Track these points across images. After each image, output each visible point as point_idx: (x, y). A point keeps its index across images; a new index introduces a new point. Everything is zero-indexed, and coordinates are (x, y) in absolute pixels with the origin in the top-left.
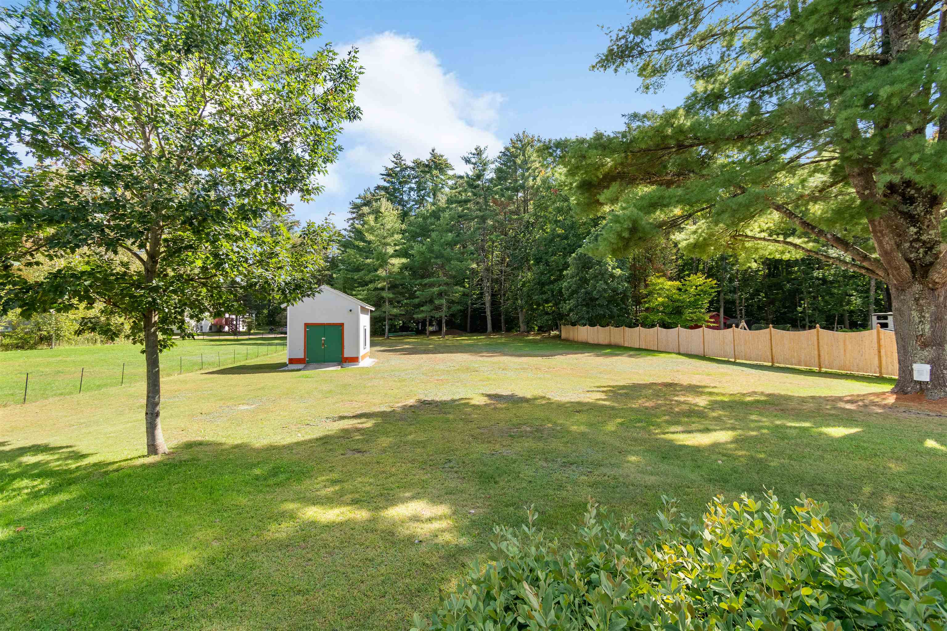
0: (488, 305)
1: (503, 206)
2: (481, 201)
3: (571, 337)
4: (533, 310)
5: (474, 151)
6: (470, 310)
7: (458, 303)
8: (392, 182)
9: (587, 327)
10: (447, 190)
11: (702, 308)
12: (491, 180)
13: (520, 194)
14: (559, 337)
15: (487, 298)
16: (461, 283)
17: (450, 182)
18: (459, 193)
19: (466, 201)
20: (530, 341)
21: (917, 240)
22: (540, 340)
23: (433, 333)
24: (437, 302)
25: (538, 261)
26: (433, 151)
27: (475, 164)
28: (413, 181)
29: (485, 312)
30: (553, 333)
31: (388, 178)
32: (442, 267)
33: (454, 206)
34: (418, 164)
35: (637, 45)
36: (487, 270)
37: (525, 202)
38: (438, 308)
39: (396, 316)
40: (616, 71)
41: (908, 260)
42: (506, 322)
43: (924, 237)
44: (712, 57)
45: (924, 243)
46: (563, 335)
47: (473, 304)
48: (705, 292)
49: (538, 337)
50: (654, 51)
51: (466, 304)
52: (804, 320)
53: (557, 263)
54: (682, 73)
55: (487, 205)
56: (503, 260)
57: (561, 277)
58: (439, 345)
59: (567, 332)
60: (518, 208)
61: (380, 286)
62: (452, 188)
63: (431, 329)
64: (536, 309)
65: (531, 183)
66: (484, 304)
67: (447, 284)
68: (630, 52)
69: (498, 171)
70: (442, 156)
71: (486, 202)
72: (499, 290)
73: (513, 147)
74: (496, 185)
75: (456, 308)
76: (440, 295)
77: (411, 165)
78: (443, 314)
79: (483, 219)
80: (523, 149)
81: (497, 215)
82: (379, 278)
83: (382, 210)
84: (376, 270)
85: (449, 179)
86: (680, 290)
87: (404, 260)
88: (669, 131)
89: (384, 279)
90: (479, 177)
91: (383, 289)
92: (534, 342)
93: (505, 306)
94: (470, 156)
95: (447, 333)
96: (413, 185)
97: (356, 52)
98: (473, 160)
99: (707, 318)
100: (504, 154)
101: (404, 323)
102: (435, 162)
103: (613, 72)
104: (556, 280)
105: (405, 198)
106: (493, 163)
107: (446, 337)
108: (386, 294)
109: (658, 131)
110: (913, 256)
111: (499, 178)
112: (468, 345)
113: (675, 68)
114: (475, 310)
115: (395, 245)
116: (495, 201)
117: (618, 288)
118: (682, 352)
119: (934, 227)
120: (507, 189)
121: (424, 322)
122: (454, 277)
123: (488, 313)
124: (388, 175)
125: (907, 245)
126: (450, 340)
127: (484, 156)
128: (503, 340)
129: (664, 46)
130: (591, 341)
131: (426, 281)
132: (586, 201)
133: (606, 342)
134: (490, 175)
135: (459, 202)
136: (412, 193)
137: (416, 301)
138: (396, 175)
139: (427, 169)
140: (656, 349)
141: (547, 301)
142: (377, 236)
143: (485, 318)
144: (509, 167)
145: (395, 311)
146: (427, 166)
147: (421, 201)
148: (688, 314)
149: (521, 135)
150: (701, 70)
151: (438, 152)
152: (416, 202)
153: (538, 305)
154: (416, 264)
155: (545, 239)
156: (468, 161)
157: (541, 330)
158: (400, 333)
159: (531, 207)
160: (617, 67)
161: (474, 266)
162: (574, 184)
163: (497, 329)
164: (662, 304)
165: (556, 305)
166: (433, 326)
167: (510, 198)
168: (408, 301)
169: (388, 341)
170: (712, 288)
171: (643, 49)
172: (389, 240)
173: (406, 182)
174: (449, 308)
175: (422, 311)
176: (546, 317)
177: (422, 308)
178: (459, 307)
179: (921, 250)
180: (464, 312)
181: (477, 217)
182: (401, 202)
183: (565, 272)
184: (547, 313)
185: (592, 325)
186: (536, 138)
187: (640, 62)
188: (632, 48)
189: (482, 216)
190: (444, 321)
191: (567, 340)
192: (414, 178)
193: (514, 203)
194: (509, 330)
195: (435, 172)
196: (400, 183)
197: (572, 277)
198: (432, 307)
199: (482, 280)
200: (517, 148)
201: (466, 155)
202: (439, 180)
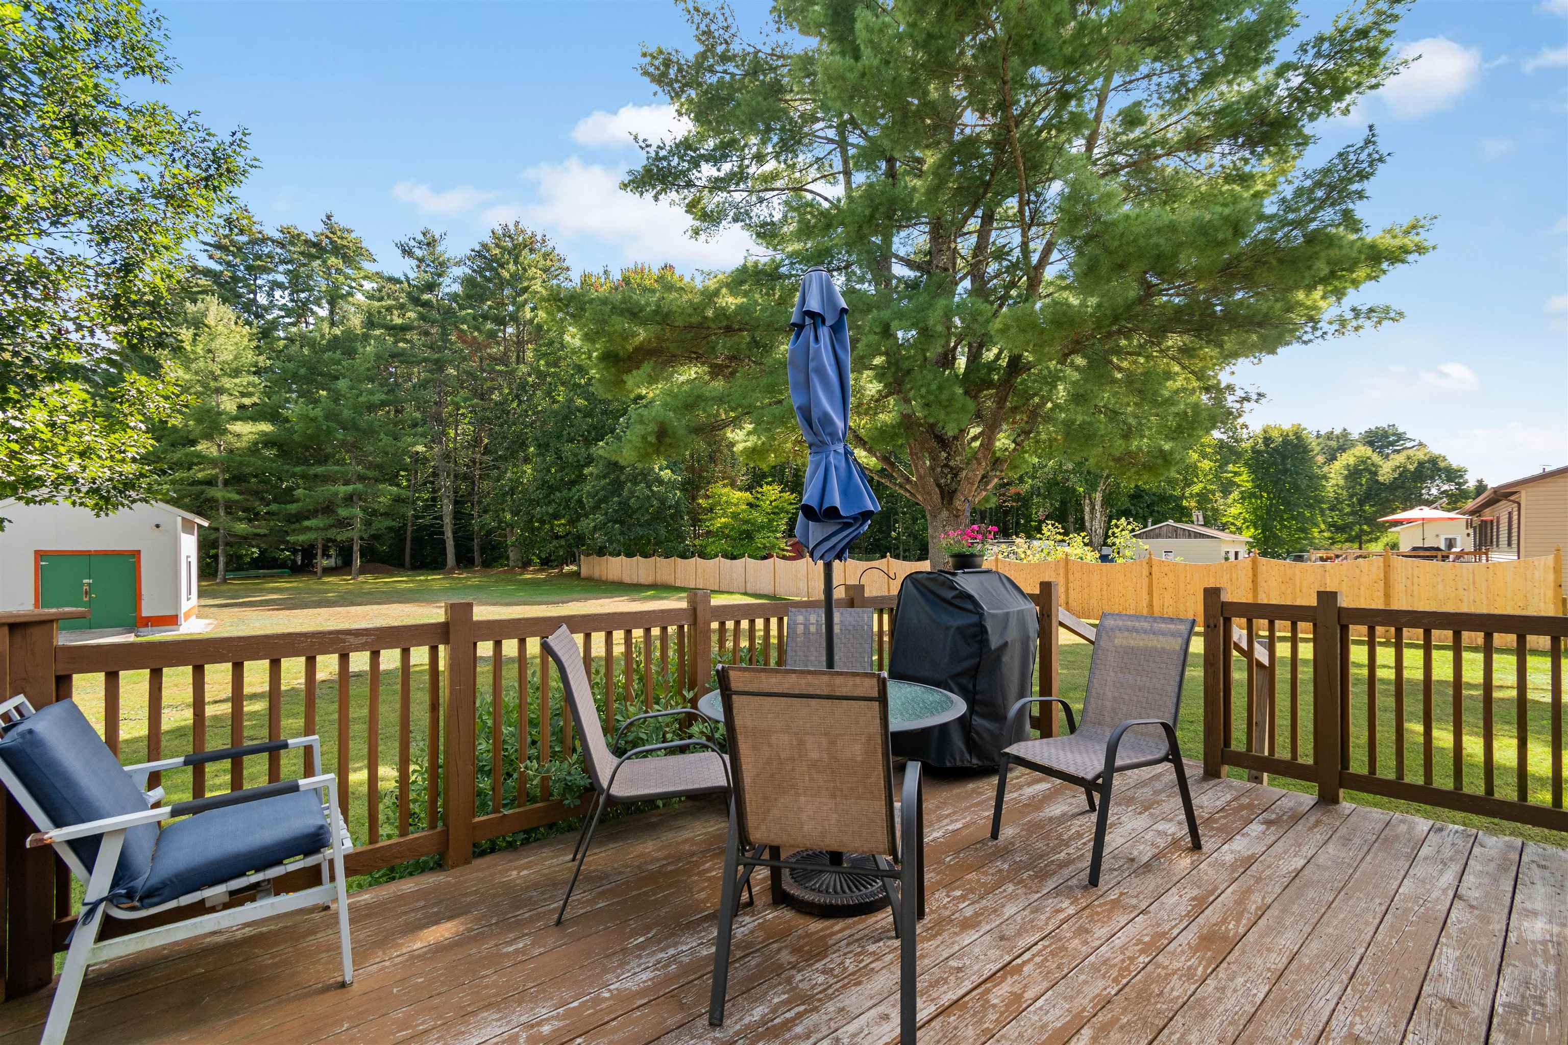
0: (448, 520)
1: (477, 347)
2: (434, 331)
3: (596, 575)
4: (532, 530)
5: (420, 237)
6: (410, 529)
7: (386, 514)
8: (228, 264)
9: (623, 558)
10: (359, 297)
11: (776, 531)
12: (454, 297)
13: (510, 330)
14: (577, 574)
15: (448, 508)
16: (393, 479)
17: (368, 286)
18: (389, 309)
19: (404, 328)
20: (527, 582)
21: (946, 466)
22: (545, 581)
23: (328, 571)
24: (343, 512)
25: (543, 447)
26: (329, 217)
27: (421, 260)
28: (281, 268)
29: (443, 533)
30: (566, 569)
31: (218, 254)
32: (353, 447)
33: (377, 332)
34: (291, 238)
35: (684, 173)
36: (446, 456)
37: (520, 344)
38: (344, 524)
39: (245, 539)
40: (656, 198)
41: (939, 486)
42: (483, 550)
43: (952, 463)
44: (774, 213)
45: (952, 468)
46: (584, 572)
47: (417, 517)
48: (782, 510)
49: (542, 576)
50: (705, 187)
51: (403, 517)
52: (898, 548)
53: (575, 455)
54: (740, 224)
55: (446, 341)
56: (476, 441)
57: (581, 479)
58: (349, 592)
59: (591, 566)
60: (505, 354)
61: (200, 475)
62: (370, 297)
63: (325, 563)
64: (539, 529)
65: (528, 315)
66: (440, 518)
67: (361, 478)
68: (675, 179)
69: (468, 282)
70: (349, 231)
71: (444, 334)
72: (470, 494)
73: (497, 246)
74: (462, 308)
75: (382, 524)
76: (349, 499)
77: (277, 235)
78: (355, 534)
79: (439, 366)
80: (515, 252)
81: (464, 359)
82: (202, 459)
83: (211, 320)
84: (193, 443)
85: (365, 277)
86: (751, 505)
87: (266, 427)
88: (710, 313)
89: (213, 462)
90: (430, 287)
91: (210, 482)
92: (534, 584)
93: (480, 522)
94: (412, 243)
95: (362, 571)
96: (281, 278)
97: (245, 134)
98: (419, 253)
99: (783, 546)
100: (479, 254)
101: (262, 553)
102: (332, 242)
103: (652, 200)
104: (573, 483)
105: (262, 299)
106: (458, 264)
107: (361, 578)
108: (219, 493)
109: (698, 309)
110: (942, 481)
111: (469, 297)
112: (410, 590)
113: (730, 218)
114: (421, 528)
115: (243, 395)
116: (461, 334)
117: (667, 497)
118: (749, 591)
119: (960, 454)
120: (485, 317)
121: (309, 552)
122: (379, 467)
123: (449, 535)
124: (219, 247)
125: (939, 469)
126: (368, 581)
127: (439, 249)
128: (475, 581)
129: (717, 185)
130: (627, 580)
131: (320, 470)
132: (613, 378)
133: (649, 580)
134: (450, 286)
135: (392, 329)
136: (278, 293)
137: (293, 508)
138: (239, 249)
139: (313, 250)
140: (717, 588)
141: (556, 516)
142: (196, 373)
143: (443, 542)
144: (489, 280)
145: (242, 527)
146: (315, 245)
147: (300, 311)
148: (760, 540)
149: (512, 227)
150: (762, 226)
151: (341, 220)
152: (289, 312)
153: (542, 522)
154: (295, 437)
155: (556, 413)
156: (407, 252)
157: (546, 563)
158: (253, 572)
159: (529, 355)
160: (659, 193)
161: (420, 448)
162: (595, 354)
163: (465, 561)
164: (725, 526)
165: (572, 522)
166: (329, 556)
167: (492, 335)
168: (274, 507)
169: (224, 587)
170: (791, 504)
171: (690, 181)
172: (227, 383)
173: (265, 270)
174: (368, 523)
175: (309, 529)
176: (555, 543)
177: (307, 523)
178: (389, 523)
179: (949, 476)
180: (399, 533)
181: (425, 360)
182: (250, 307)
183: (586, 471)
184: (557, 537)
185: (629, 555)
186: (539, 238)
187: (690, 195)
188: (676, 177)
189: (437, 362)
190: (356, 548)
191: (589, 579)
192: (283, 262)
193: (498, 344)
194: (487, 564)
195: (333, 261)
196: (249, 268)
197: (598, 478)
198: (330, 521)
199: (435, 475)
200: (504, 249)
201: (404, 240)
202: (341, 278)
